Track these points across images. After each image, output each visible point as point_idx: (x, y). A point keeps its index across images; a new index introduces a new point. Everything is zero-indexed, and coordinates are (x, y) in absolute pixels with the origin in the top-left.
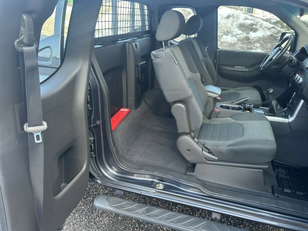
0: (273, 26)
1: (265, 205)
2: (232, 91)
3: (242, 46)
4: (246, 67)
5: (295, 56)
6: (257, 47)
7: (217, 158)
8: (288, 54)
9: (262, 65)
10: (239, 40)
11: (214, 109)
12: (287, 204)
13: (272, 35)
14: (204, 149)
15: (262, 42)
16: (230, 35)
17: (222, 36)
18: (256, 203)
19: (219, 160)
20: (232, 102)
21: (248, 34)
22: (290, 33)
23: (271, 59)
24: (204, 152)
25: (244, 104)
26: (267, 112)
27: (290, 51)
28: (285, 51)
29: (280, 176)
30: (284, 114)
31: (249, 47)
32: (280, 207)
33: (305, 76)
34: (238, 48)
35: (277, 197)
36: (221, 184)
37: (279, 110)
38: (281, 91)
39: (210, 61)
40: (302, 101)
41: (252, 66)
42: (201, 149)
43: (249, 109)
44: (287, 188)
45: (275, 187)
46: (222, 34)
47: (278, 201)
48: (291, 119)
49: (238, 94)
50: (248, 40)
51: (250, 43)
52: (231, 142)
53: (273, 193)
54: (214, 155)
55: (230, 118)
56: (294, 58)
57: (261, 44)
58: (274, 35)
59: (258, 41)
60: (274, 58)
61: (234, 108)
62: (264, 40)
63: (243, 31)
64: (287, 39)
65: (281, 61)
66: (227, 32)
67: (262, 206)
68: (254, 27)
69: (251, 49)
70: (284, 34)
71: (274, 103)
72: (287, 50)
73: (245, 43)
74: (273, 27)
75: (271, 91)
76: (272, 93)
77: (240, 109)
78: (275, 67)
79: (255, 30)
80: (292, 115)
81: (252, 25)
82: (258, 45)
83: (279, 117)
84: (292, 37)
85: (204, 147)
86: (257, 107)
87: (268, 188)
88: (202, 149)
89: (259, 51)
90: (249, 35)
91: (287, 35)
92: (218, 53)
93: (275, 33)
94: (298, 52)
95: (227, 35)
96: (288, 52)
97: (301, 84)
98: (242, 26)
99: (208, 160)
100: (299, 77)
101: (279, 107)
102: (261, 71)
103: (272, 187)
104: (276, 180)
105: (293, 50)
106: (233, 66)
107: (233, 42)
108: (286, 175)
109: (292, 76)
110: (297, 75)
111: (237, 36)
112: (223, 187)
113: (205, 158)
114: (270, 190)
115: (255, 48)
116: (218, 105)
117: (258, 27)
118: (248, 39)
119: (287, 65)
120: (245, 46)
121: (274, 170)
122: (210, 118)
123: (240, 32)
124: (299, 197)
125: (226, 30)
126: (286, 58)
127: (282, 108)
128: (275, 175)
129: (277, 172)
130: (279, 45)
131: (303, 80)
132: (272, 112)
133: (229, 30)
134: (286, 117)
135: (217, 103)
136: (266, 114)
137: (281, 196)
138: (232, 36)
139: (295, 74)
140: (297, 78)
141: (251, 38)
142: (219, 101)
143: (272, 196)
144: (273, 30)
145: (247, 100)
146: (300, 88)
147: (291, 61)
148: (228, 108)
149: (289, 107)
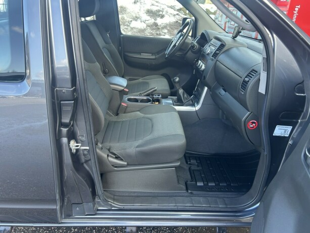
0: (178, 12)
1: (180, 206)
2: (141, 80)
3: (152, 31)
4: (153, 54)
5: (197, 42)
6: (165, 33)
7: (126, 163)
8: (190, 39)
9: (167, 52)
10: (148, 26)
11: (121, 104)
12: (201, 199)
13: (177, 22)
14: (110, 154)
15: (169, 28)
16: (139, 21)
17: (131, 21)
18: (171, 206)
19: (128, 165)
20: (141, 94)
21: (156, 20)
22: (190, 19)
23: (175, 45)
24: (110, 159)
25: (152, 95)
26: (175, 102)
27: (192, 36)
28: (187, 37)
29: (193, 168)
30: (191, 102)
31: (158, 32)
32: (195, 205)
33: (206, 63)
34: (148, 34)
35: (191, 193)
36: (133, 191)
37: (187, 99)
38: (187, 78)
39: (114, 48)
40: (206, 88)
41: (158, 53)
42: (106, 156)
43: (158, 101)
44: (200, 181)
45: (189, 183)
46: (130, 20)
47: (193, 198)
48: (198, 107)
49: (147, 83)
50: (156, 26)
51: (159, 29)
52: (140, 142)
53: (187, 190)
54: (122, 160)
55: (138, 113)
56: (196, 44)
57: (168, 30)
58: (179, 21)
59: (165, 27)
60: (177, 44)
61: (142, 101)
62: (171, 26)
63: (151, 16)
64: (188, 24)
65: (183, 47)
66: (136, 17)
67: (178, 208)
68: (161, 13)
69: (160, 35)
70: (185, 19)
71: (181, 91)
72: (188, 35)
73: (154, 29)
74: (177, 14)
75: (177, 79)
76: (178, 82)
77: (148, 101)
78: (179, 53)
79: (162, 17)
80: (198, 103)
81: (159, 11)
82: (166, 31)
83: (187, 106)
84: (192, 22)
85: (110, 152)
86: (165, 97)
87: (181, 186)
88: (108, 156)
89: (167, 37)
90: (157, 22)
91: (188, 20)
92: (122, 39)
93: (179, 20)
94: (199, 37)
95: (136, 21)
96: (190, 38)
97: (203, 71)
98: (149, 12)
99: (116, 167)
100: (202, 64)
101: (186, 96)
102: (166, 58)
103: (186, 184)
104: (189, 173)
105: (194, 36)
106: (140, 53)
107: (142, 28)
108: (198, 166)
109: (195, 62)
110: (200, 61)
111: (146, 22)
112: (136, 194)
113: (112, 166)
114: (184, 187)
115: (163, 34)
116: (126, 98)
117: (164, 13)
118: (156, 24)
119: (190, 52)
120: (154, 32)
121: (187, 162)
122: (117, 114)
123: (148, 18)
124: (211, 189)
125: (134, 15)
126: (188, 44)
127: (188, 96)
128: (188, 168)
129: (190, 164)
130: (181, 31)
131: (206, 67)
132: (180, 102)
133: (138, 16)
134: (193, 105)
135: (125, 96)
136: (175, 104)
137: (195, 192)
138: (141, 21)
139: (197, 61)
140: (199, 65)
141: (159, 24)
142: (126, 93)
143: (186, 194)
144: (177, 16)
145: (155, 90)
146: (203, 75)
147: (193, 47)
148: (136, 100)
149: (195, 95)
